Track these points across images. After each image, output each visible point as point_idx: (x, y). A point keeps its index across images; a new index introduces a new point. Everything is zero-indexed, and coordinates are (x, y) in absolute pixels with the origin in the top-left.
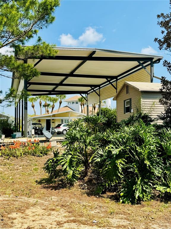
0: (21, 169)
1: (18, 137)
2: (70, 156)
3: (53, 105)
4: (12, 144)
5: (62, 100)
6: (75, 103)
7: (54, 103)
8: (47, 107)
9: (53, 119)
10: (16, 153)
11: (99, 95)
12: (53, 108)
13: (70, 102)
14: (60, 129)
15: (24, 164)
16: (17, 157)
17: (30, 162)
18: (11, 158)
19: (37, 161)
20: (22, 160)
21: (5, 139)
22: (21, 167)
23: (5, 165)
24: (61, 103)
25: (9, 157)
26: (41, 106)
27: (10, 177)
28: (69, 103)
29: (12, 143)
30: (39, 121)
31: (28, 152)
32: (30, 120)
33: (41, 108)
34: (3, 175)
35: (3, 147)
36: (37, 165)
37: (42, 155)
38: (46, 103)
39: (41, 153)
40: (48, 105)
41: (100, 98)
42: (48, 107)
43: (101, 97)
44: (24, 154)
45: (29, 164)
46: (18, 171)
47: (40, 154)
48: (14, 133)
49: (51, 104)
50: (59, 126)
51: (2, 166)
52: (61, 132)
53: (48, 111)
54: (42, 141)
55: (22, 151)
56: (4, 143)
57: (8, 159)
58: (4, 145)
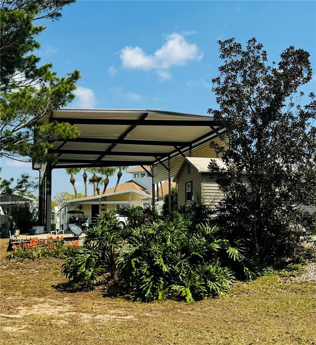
0: (37, 273)
1: (39, 234)
2: (89, 255)
3: (107, 179)
4: (27, 243)
5: (122, 171)
6: (146, 175)
7: (107, 176)
8: (96, 183)
9: (103, 205)
10: (33, 254)
11: (169, 170)
12: (106, 185)
13: (138, 174)
15: (41, 267)
16: (33, 259)
17: (50, 265)
18: (25, 260)
19: (58, 264)
20: (39, 264)
21: (20, 236)
22: (37, 271)
23: (18, 268)
24: (120, 175)
25: (23, 259)
26: (85, 180)
27: (23, 282)
28: (135, 175)
29: (27, 240)
30: (81, 207)
31: (48, 253)
32: (65, 206)
33: (85, 184)
34: (14, 279)
35: (15, 246)
36: (58, 269)
37: (66, 256)
38: (94, 175)
39: (66, 254)
40: (99, 180)
41: (170, 173)
42: (98, 183)
43: (170, 171)
44: (42, 255)
45: (47, 267)
46: (33, 275)
47: (64, 256)
48: (34, 228)
49: (104, 177)
51: (14, 270)
53: (98, 190)
54: (67, 239)
55: (40, 251)
56: (17, 241)
57: (22, 261)
58: (16, 244)
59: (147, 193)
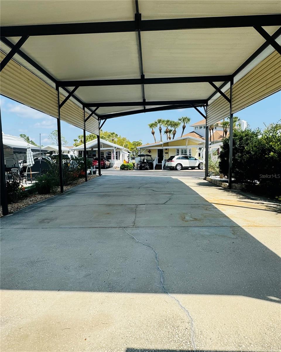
5: (185, 125)
6: (203, 127)
7: (175, 128)
8: (168, 134)
9: (166, 149)
11: (230, 101)
12: (174, 134)
13: (198, 127)
14: (172, 163)
24: (184, 128)
26: (161, 132)
28: (196, 128)
30: (150, 151)
33: (161, 134)
38: (167, 128)
40: (170, 131)
49: (173, 129)
50: (171, 159)
52: (174, 167)
53: (170, 138)
59: (203, 139)
